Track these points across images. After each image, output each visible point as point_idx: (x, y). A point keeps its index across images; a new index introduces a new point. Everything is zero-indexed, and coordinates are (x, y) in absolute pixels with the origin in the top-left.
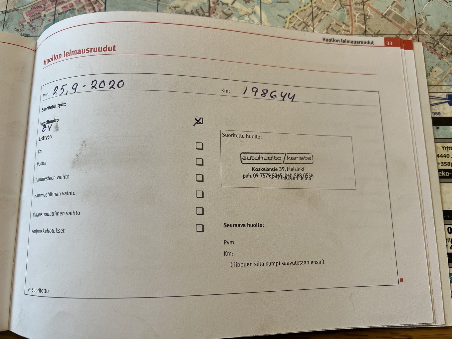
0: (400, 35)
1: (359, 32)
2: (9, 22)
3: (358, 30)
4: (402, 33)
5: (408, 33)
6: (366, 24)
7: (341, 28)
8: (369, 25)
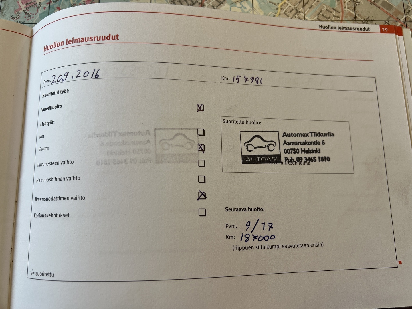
0: (389, 21)
1: (349, 18)
2: (5, 10)
3: (348, 16)
4: (391, 19)
5: (397, 20)
6: (356, 10)
7: (332, 14)
8: (358, 12)
